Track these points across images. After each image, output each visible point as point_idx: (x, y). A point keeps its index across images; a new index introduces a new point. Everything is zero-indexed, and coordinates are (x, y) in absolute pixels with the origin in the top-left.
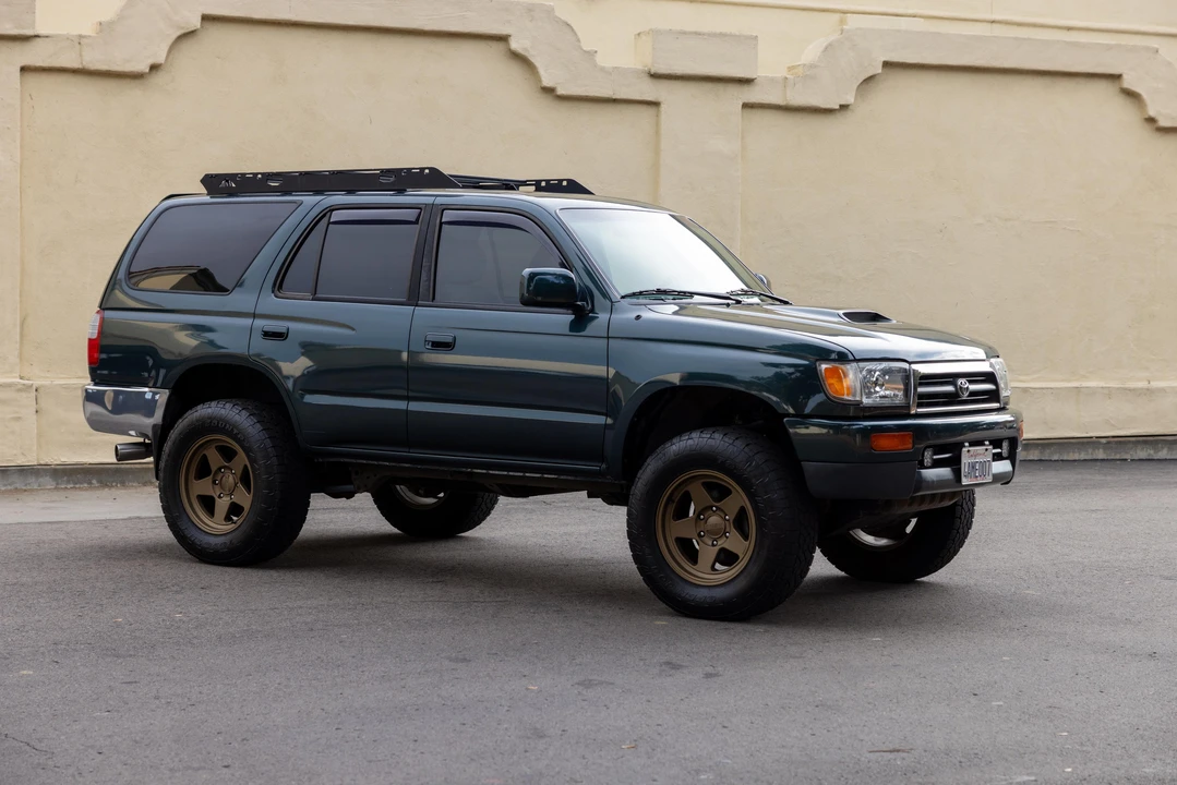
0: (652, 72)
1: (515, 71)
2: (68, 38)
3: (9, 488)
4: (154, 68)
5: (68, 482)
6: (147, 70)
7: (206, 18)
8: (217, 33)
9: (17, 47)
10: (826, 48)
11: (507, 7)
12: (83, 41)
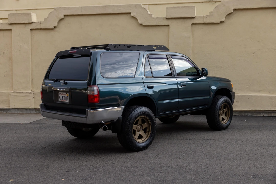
0: (167, 17)
2: (38, 22)
3: (28, 113)
4: (55, 27)
5: (38, 112)
6: (53, 28)
7: (65, 16)
8: (67, 19)
9: (29, 25)
10: (216, 7)
11: (130, 6)
12: (41, 23)
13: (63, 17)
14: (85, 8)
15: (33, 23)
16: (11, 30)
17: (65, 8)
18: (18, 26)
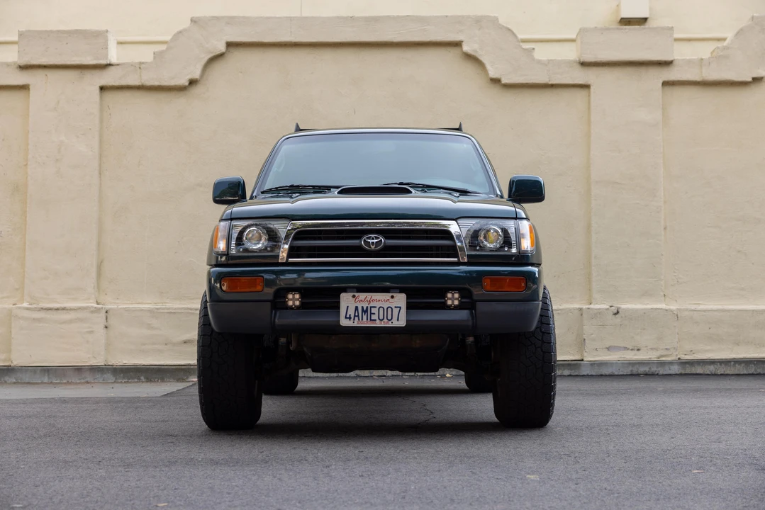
0: (582, 60)
1: (470, 68)
2: (132, 65)
3: (83, 381)
4: (192, 82)
5: (124, 378)
6: (187, 84)
7: (230, 45)
8: (238, 56)
9: (97, 73)
10: (738, 33)
11: (459, 20)
12: (142, 66)
13: (223, 48)
14: (303, 21)
15: (110, 65)
16: (24, 88)
17: (231, 21)
18: (54, 76)
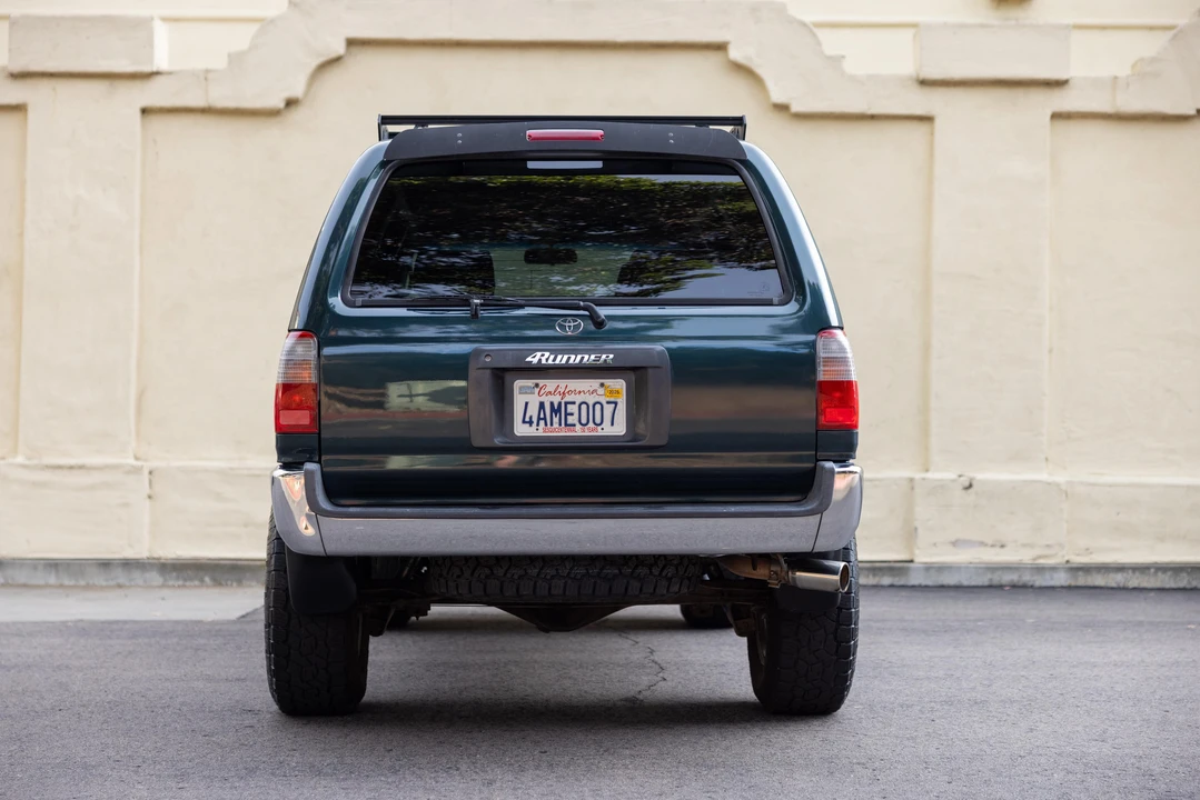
0: (921, 77)
1: (740, 86)
2: (193, 74)
3: (111, 583)
4: (291, 103)
5: (177, 579)
6: (282, 105)
7: (352, 43)
8: (364, 61)
9: (135, 86)
10: (1175, 35)
11: (725, 8)
12: (210, 76)
13: (340, 49)
15: (157, 73)
16: (19, 109)
18: (65, 89)
